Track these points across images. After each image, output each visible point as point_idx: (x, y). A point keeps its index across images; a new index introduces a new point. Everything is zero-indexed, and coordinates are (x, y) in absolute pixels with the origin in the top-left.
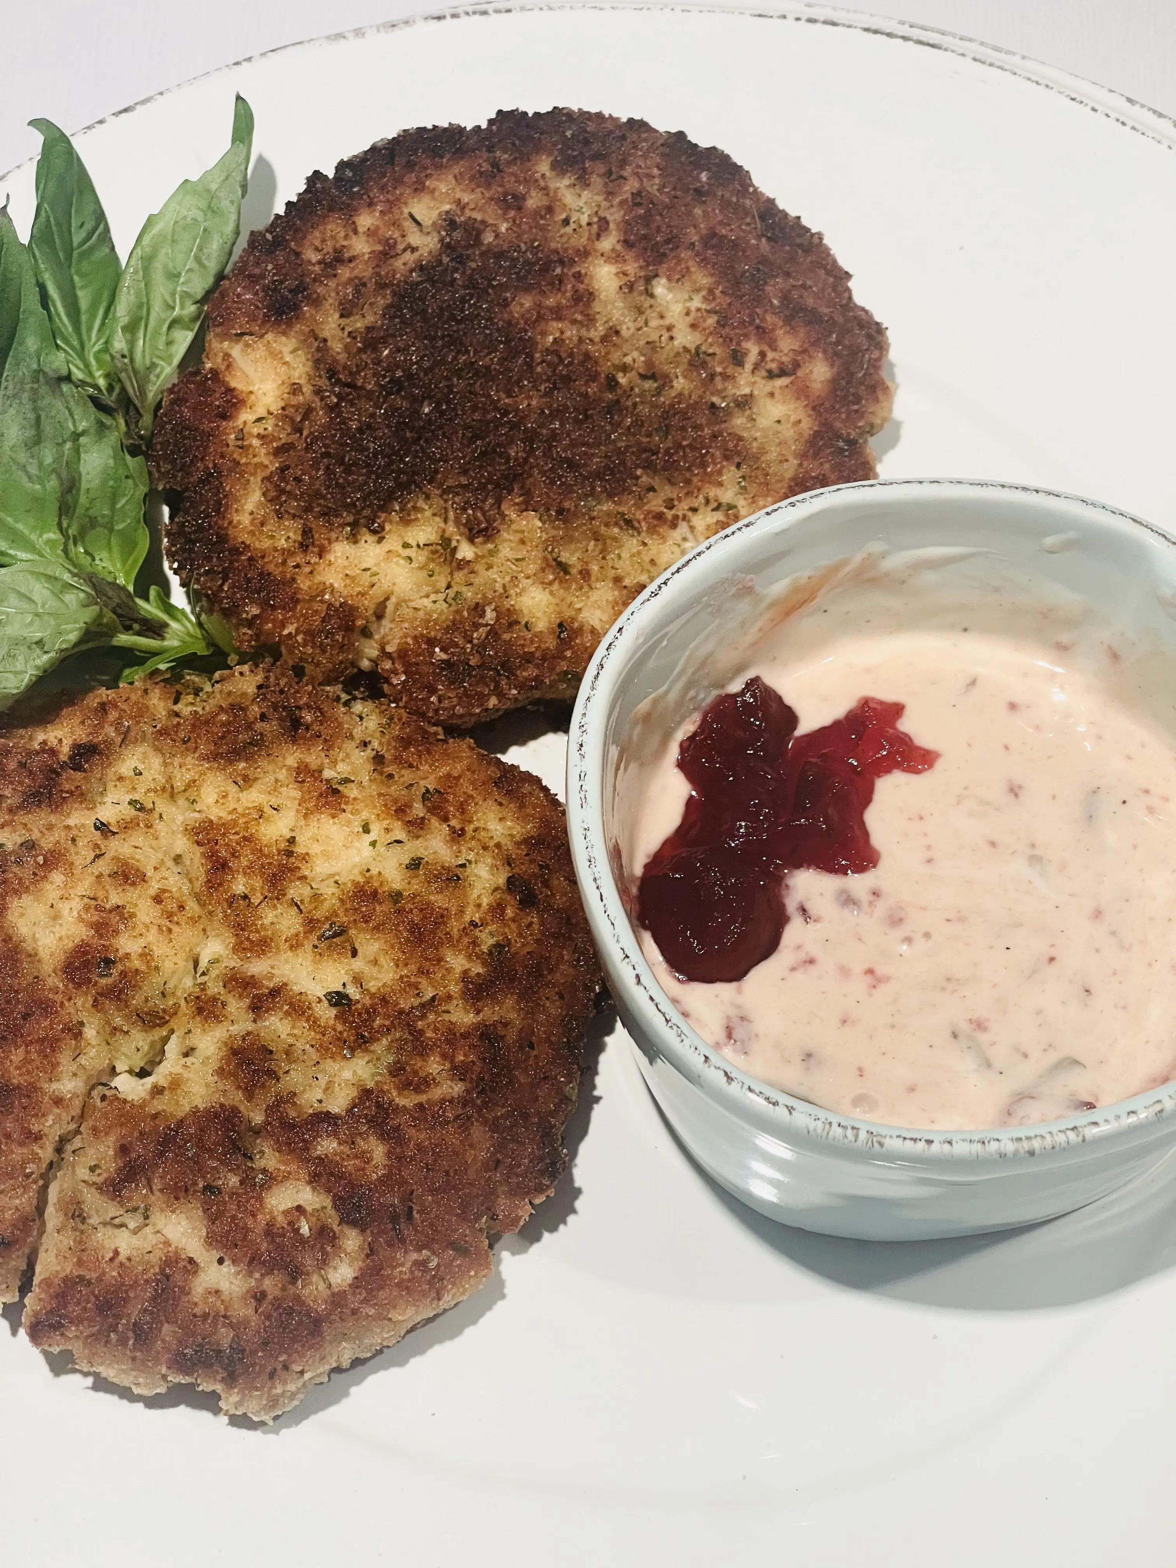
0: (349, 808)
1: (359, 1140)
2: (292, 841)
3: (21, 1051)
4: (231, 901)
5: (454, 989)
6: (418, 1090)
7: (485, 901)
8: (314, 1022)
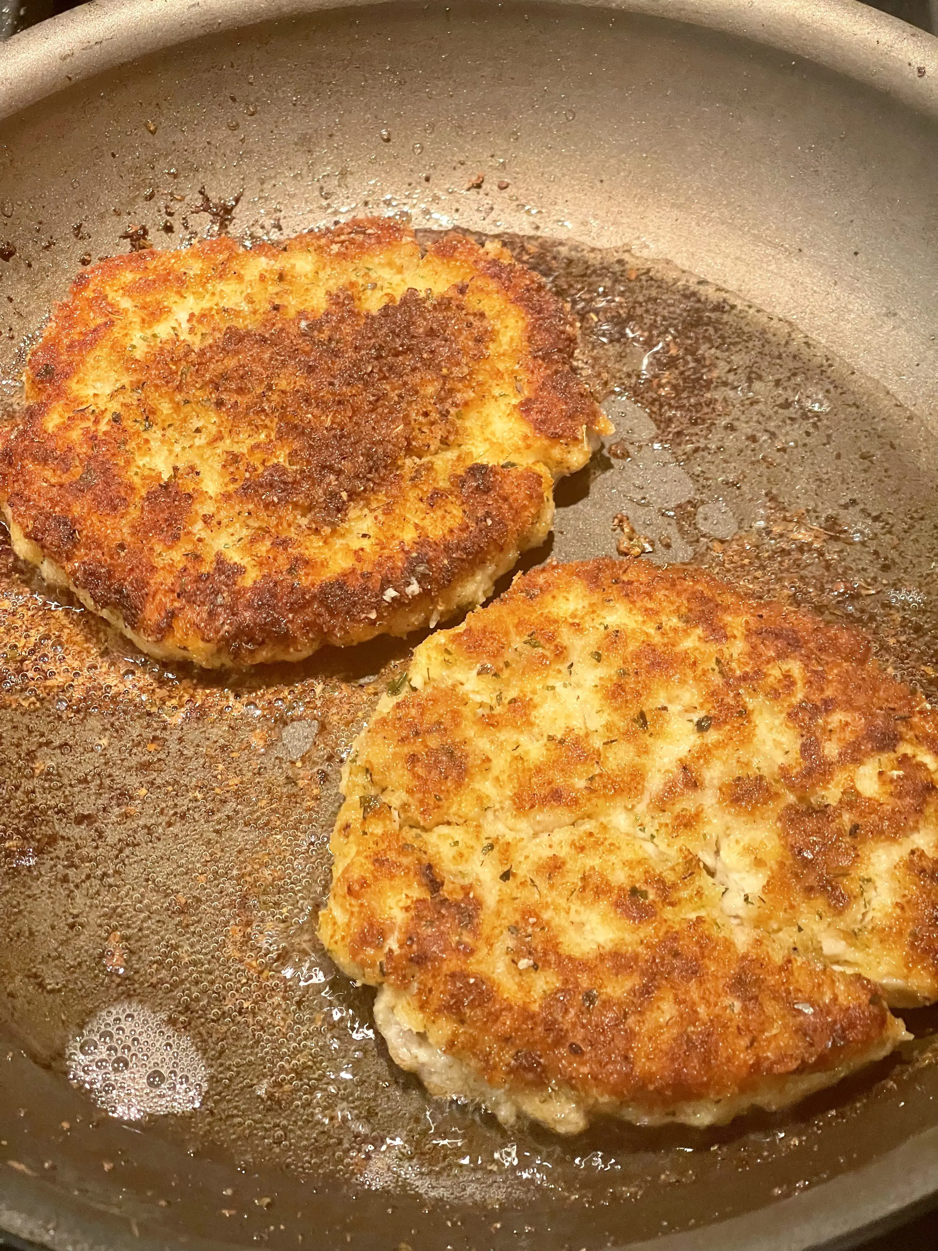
0: (530, 696)
1: (829, 727)
2: (551, 738)
3: (707, 961)
4: (591, 790)
5: (712, 648)
6: (793, 683)
7: (640, 619)
8: (718, 745)
